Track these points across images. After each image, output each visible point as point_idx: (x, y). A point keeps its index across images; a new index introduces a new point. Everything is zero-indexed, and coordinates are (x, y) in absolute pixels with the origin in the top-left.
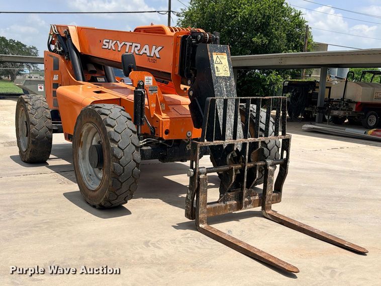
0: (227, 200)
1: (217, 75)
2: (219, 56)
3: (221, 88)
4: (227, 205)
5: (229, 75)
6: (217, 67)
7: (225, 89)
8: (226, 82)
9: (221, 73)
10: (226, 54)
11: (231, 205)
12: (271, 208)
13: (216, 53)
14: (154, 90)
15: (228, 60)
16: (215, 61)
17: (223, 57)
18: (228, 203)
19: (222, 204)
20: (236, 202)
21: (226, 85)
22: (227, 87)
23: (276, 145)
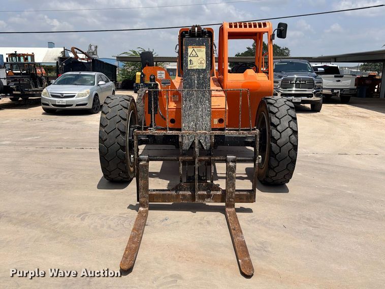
0: (180, 190)
1: (189, 68)
2: (196, 49)
3: (191, 80)
4: (178, 195)
5: (204, 67)
6: (191, 60)
7: (196, 82)
8: (199, 75)
9: (195, 66)
10: (205, 47)
11: (183, 195)
12: (234, 206)
13: (192, 47)
14: (167, 83)
15: (206, 52)
16: (189, 54)
17: (200, 50)
18: (181, 193)
19: (174, 193)
20: (190, 193)
21: (199, 77)
22: (199, 79)
23: (290, 142)
